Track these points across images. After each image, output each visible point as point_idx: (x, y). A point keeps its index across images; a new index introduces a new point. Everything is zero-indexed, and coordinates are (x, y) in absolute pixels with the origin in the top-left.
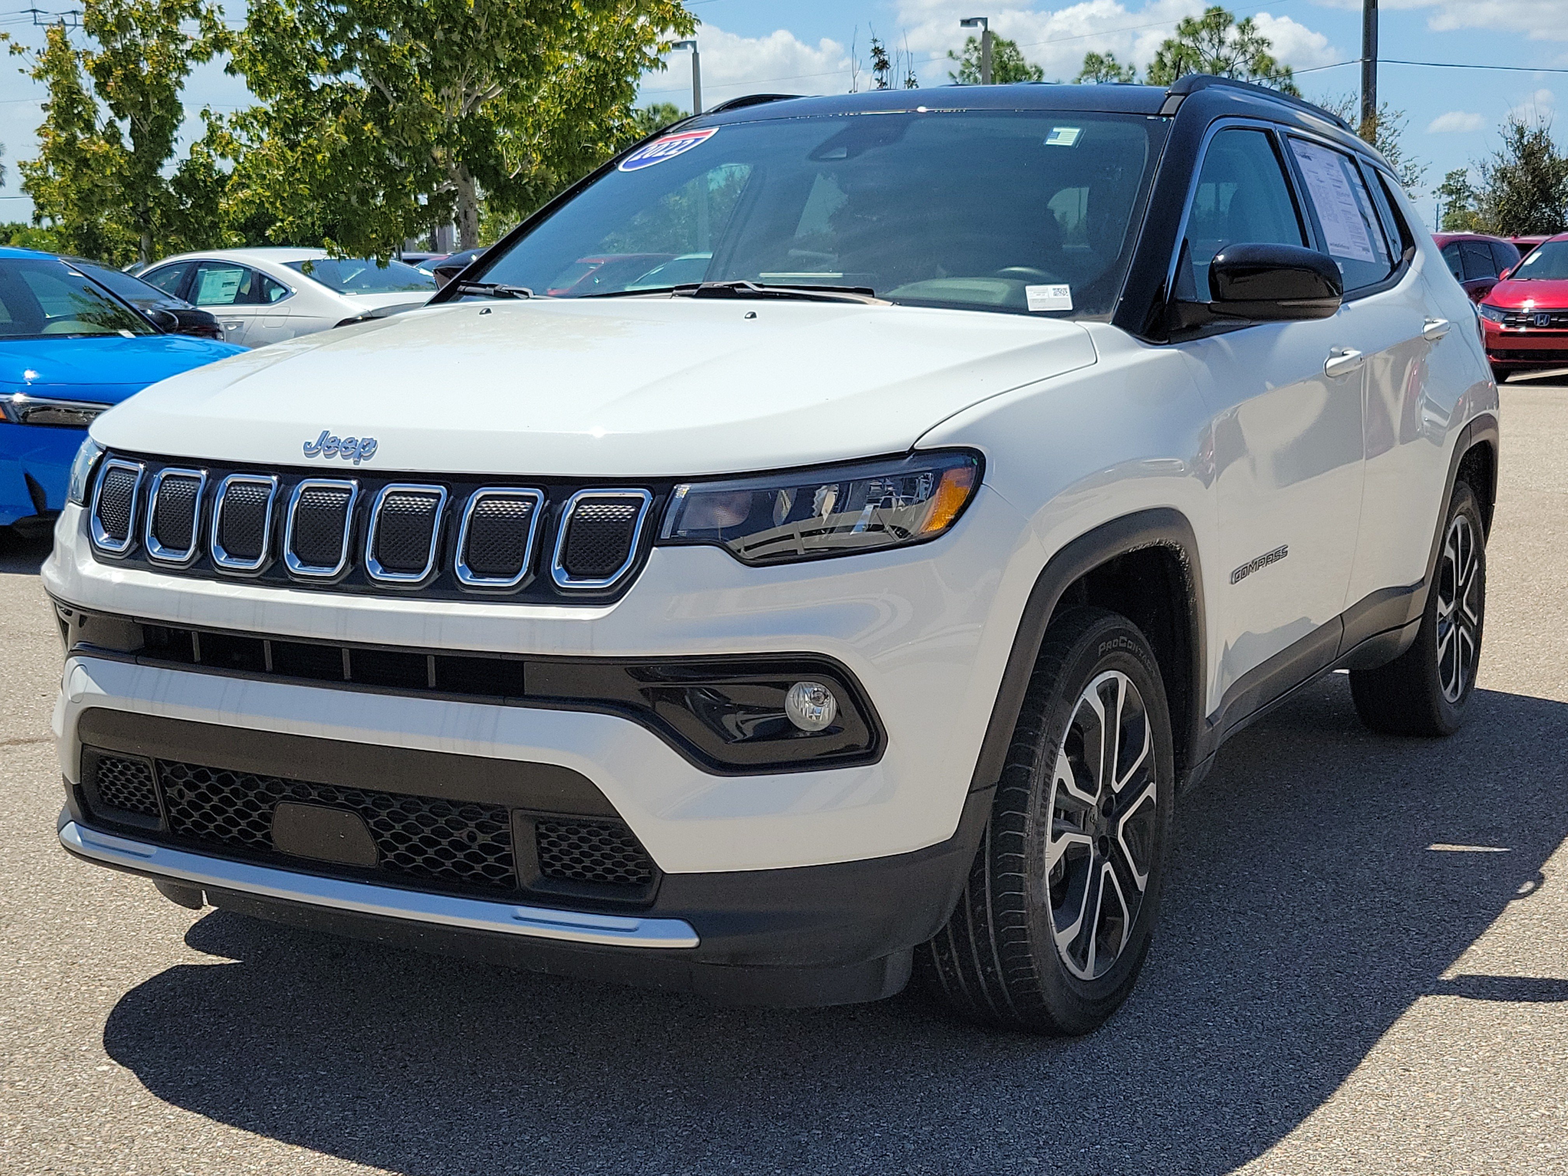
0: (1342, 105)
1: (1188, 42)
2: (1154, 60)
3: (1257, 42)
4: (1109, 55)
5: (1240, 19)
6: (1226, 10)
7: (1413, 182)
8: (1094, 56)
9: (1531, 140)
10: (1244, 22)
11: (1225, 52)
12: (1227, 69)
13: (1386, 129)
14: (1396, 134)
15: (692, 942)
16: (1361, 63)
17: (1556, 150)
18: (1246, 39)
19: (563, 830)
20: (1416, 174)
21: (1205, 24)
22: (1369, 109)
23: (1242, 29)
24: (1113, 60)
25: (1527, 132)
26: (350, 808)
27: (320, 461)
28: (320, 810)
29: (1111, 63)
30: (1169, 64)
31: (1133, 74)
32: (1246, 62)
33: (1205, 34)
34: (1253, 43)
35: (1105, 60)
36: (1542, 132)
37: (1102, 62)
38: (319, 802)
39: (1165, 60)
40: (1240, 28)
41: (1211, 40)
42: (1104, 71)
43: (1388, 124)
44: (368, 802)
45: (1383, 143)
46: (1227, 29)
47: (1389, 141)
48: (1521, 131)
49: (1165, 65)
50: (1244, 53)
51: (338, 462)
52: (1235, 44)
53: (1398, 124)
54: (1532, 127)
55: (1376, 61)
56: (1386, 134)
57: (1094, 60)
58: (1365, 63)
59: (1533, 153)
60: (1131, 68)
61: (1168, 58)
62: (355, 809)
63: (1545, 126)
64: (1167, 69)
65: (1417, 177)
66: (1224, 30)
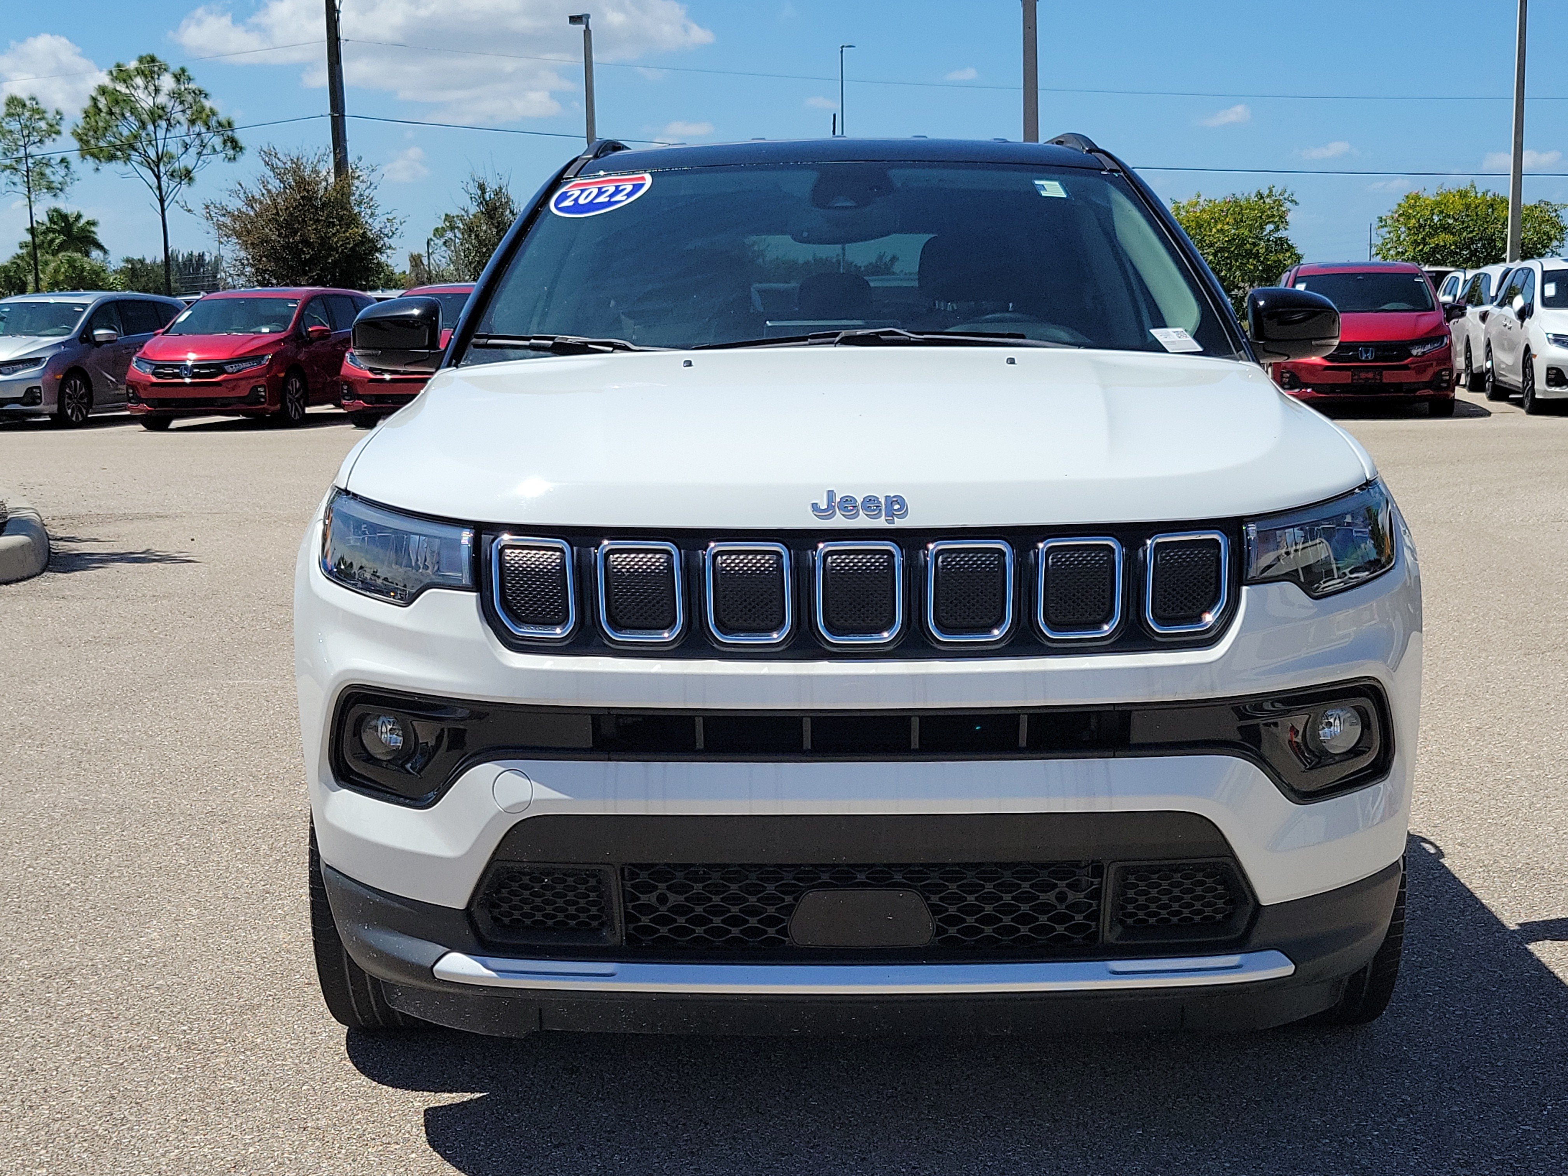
0: (317, 157)
1: (121, 88)
2: (87, 104)
3: (194, 92)
4: (33, 99)
5: (175, 68)
6: (159, 57)
7: (393, 233)
8: (16, 98)
9: (492, 196)
10: (180, 72)
11: (162, 99)
12: (165, 118)
13: (363, 182)
14: (372, 187)
15: (1289, 969)
16: (330, 117)
17: (516, 205)
18: (183, 89)
19: (1177, 877)
20: (395, 226)
21: (140, 72)
22: (341, 165)
23: (177, 78)
24: (37, 104)
25: (488, 189)
26: (909, 886)
27: (839, 522)
28: (869, 894)
29: (35, 106)
30: (104, 109)
31: (60, 119)
32: (183, 111)
33: (139, 81)
34: (190, 93)
35: (28, 103)
36: (501, 189)
37: (24, 105)
38: (869, 885)
39: (101, 106)
40: (175, 76)
41: (146, 88)
42: (27, 114)
43: (364, 178)
44: (934, 877)
45: (361, 195)
46: (161, 77)
47: (366, 193)
48: (482, 188)
49: (100, 110)
50: (182, 102)
51: (863, 522)
52: (174, 93)
53: (374, 178)
54: (492, 185)
55: (344, 115)
56: (363, 186)
57: (16, 103)
58: (332, 117)
59: (495, 209)
60: (58, 113)
61: (102, 103)
62: (915, 887)
63: (503, 183)
64: (103, 115)
65: (397, 229)
66: (158, 79)
